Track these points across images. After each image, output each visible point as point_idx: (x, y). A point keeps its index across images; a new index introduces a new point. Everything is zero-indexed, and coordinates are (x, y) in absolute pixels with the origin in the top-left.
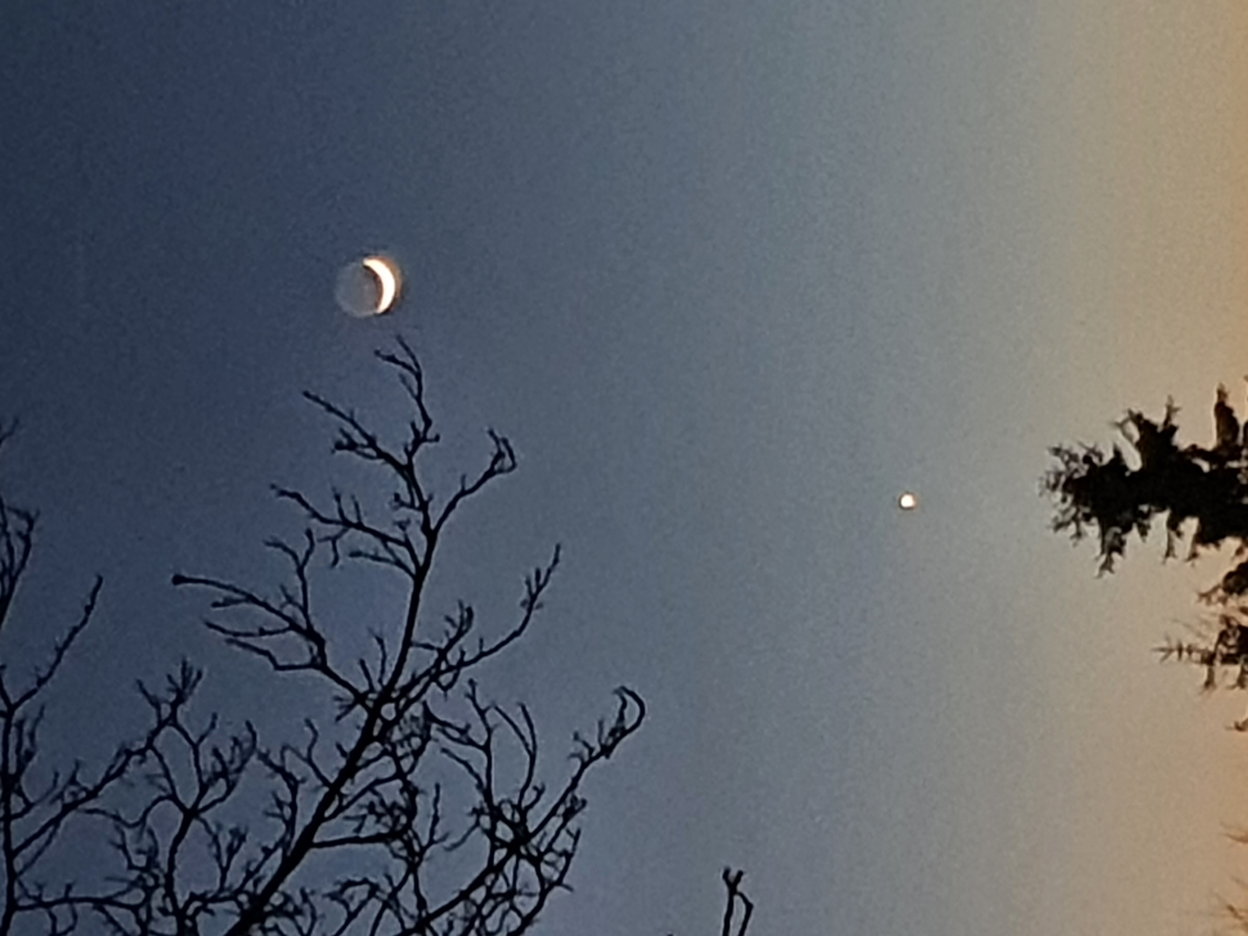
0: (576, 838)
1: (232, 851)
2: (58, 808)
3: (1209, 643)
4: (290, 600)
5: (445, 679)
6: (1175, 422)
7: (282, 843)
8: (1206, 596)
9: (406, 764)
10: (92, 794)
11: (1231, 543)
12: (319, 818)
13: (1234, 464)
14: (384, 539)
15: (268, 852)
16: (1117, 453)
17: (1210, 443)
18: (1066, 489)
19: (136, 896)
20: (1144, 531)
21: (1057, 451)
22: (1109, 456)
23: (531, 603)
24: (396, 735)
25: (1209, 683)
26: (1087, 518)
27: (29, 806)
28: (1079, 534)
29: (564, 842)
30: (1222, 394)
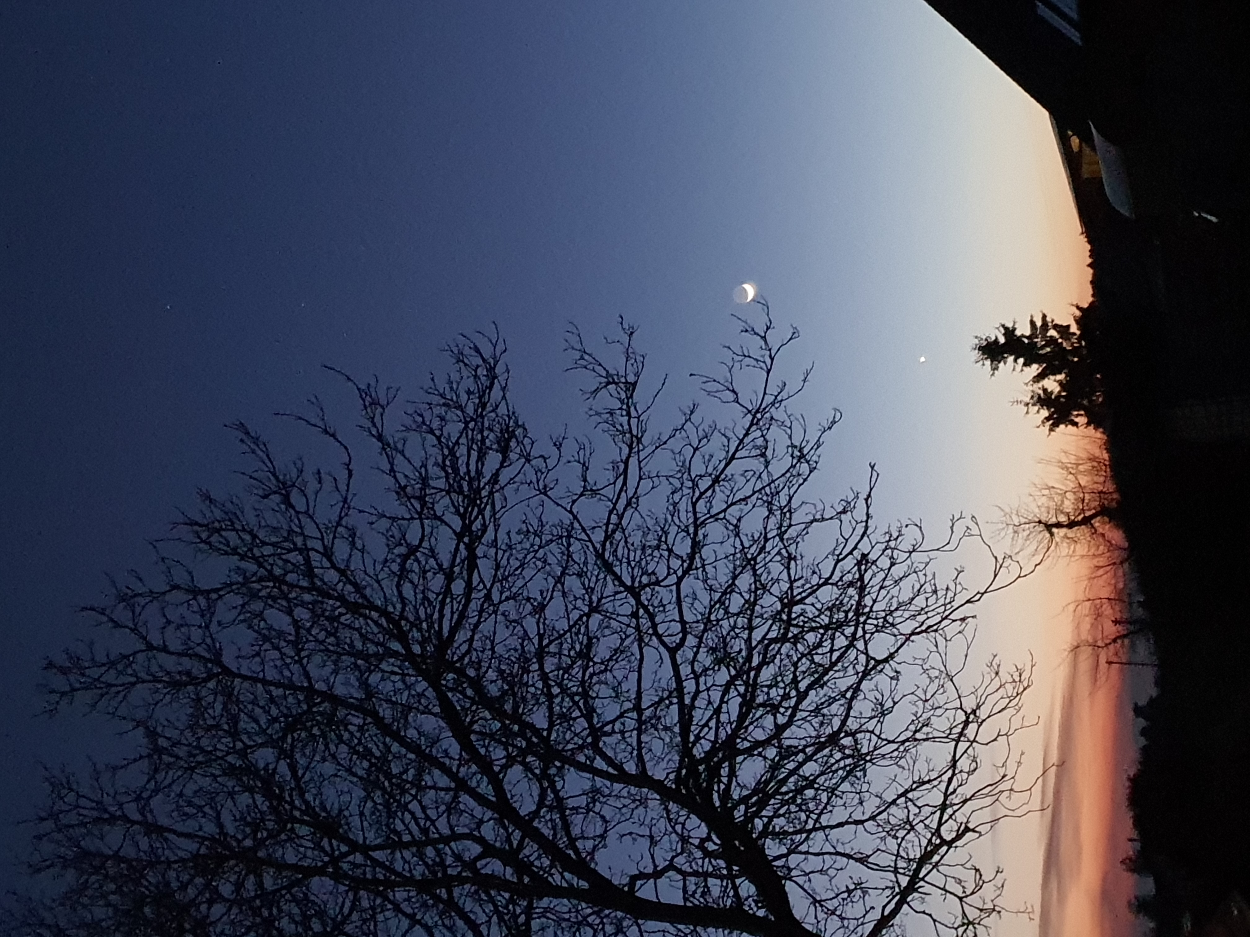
0: (819, 457)
1: (709, 460)
2: (654, 447)
3: (1027, 399)
4: (727, 381)
5: (777, 405)
6: (1016, 326)
7: (725, 458)
8: (1026, 384)
9: (765, 432)
10: (665, 443)
11: (1035, 366)
12: (737, 450)
13: (1036, 340)
14: (757, 360)
15: (720, 461)
16: (997, 338)
17: (1028, 333)
18: (979, 349)
19: (679, 475)
20: (1005, 363)
21: (976, 337)
22: (993, 338)
23: (804, 381)
24: (761, 423)
25: (1027, 413)
26: (986, 359)
27: (644, 448)
28: (983, 365)
29: (815, 458)
30: (1032, 316)
